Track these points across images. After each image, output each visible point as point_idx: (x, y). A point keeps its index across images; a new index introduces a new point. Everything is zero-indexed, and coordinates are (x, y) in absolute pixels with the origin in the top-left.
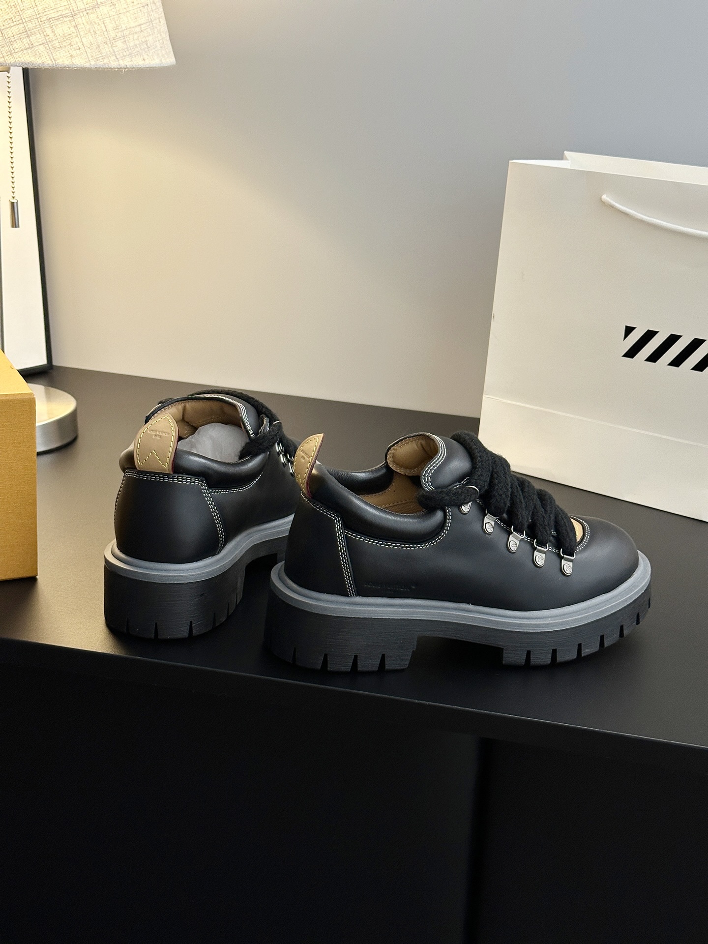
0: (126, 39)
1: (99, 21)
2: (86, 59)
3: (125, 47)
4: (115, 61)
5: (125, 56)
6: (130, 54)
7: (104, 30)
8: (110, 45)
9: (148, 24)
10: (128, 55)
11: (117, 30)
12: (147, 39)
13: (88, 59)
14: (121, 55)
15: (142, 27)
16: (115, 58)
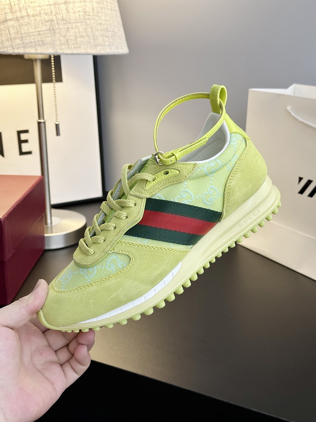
0: (24, 39)
1: (5, 29)
3: (21, 43)
6: (25, 47)
7: (8, 33)
8: (10, 41)
9: (48, 31)
10: (24, 47)
11: (17, 34)
12: (44, 39)
14: (17, 47)
15: (41, 33)
16: (12, 48)
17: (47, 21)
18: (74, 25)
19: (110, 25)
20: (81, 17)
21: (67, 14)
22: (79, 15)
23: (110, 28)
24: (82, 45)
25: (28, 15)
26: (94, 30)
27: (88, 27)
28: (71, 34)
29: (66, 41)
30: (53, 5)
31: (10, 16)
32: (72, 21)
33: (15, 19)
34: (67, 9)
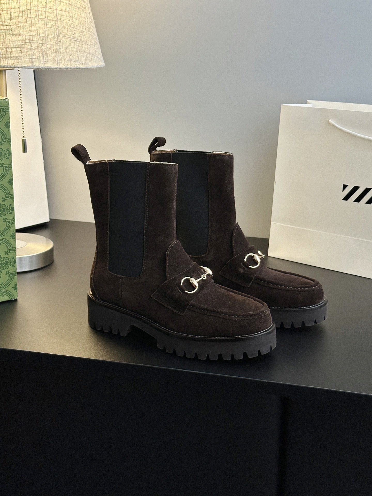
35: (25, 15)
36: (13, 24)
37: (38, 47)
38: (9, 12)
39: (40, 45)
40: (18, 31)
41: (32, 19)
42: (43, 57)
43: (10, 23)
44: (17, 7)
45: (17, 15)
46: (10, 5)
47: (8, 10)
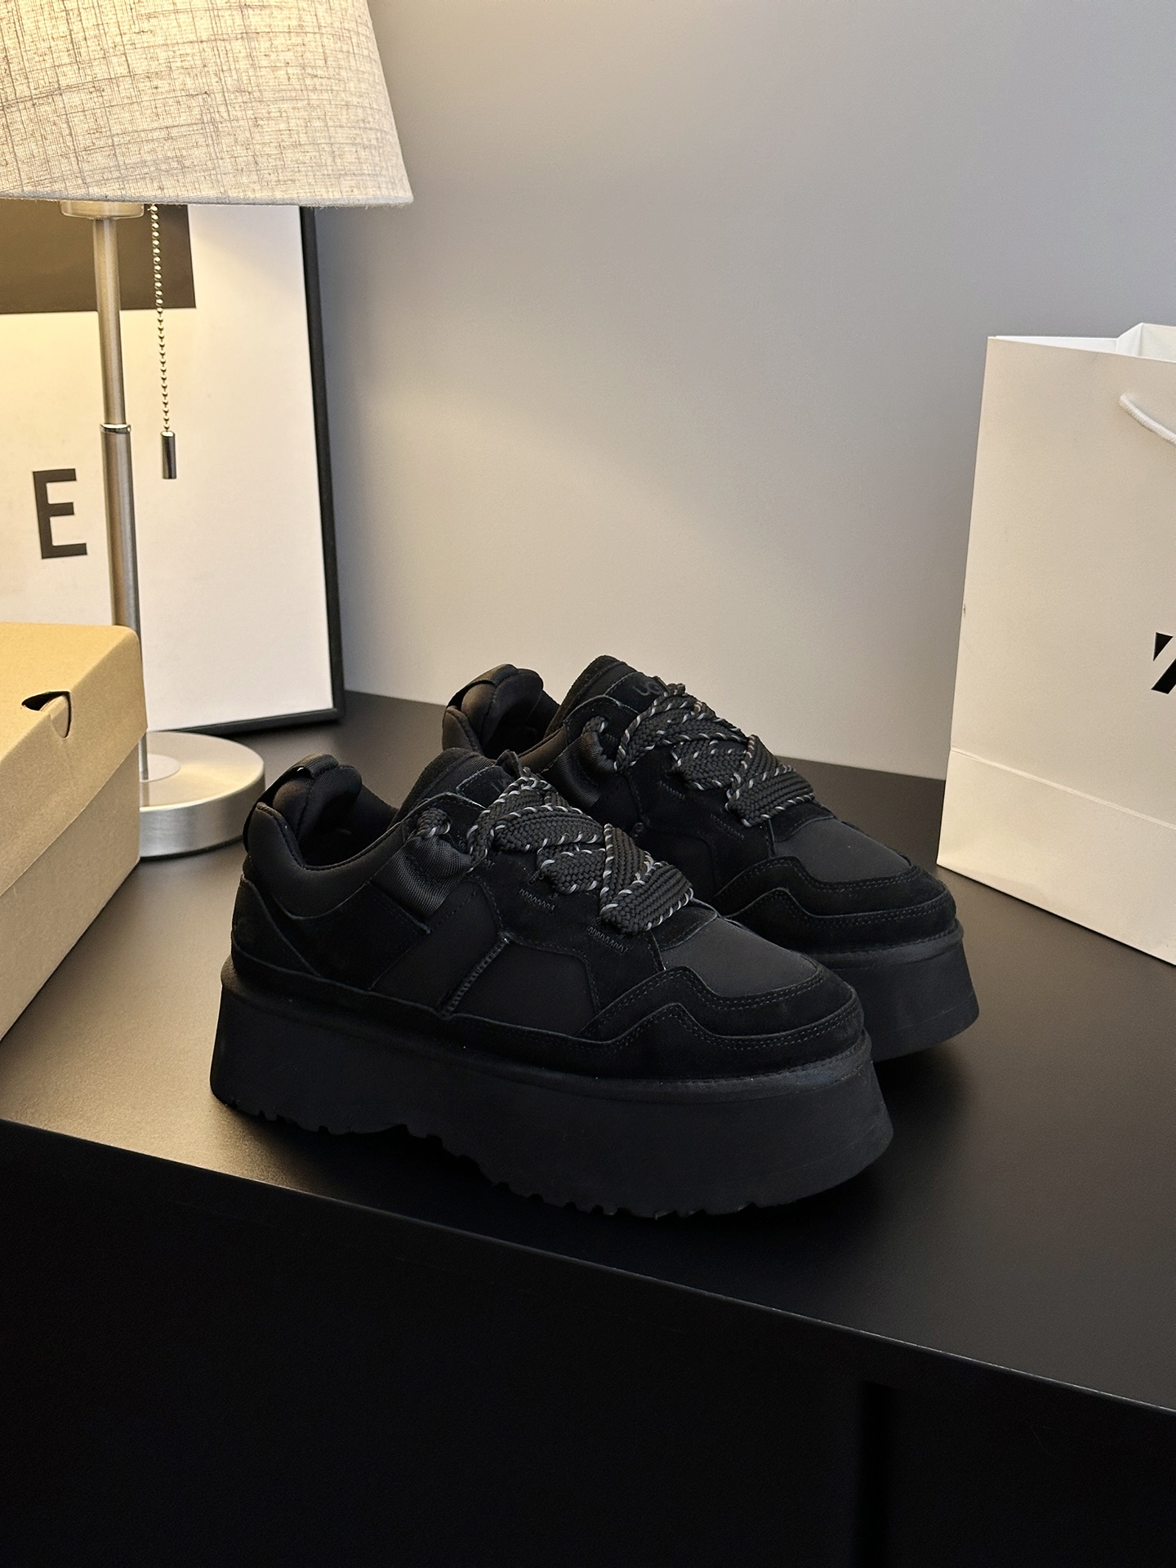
0: (119, 151)
1: (56, 118)
2: (16, 181)
4: (79, 187)
5: (108, 180)
6: (122, 179)
7: (67, 132)
8: (73, 159)
9: (195, 127)
10: (119, 177)
11: (97, 135)
12: (185, 153)
13: (19, 183)
14: (97, 177)
15: (174, 132)
16: (80, 182)
17: (194, 93)
18: (273, 108)
19: (372, 108)
20: (294, 81)
21: (251, 72)
22: (287, 74)
23: (371, 119)
24: (299, 171)
25: (131, 74)
26: (330, 123)
27: (313, 114)
28: (267, 139)
29: (250, 158)
30: (208, 41)
31: (70, 76)
32: (266, 94)
33: (91, 85)
34: (250, 56)
35: (345, 48)
36: (331, 69)
37: (377, 139)
38: (318, 36)
39: (379, 134)
40: (343, 95)
41: (357, 58)
42: (387, 170)
43: (325, 69)
44: (329, 22)
45: (332, 45)
46: (316, 15)
47: (316, 30)
